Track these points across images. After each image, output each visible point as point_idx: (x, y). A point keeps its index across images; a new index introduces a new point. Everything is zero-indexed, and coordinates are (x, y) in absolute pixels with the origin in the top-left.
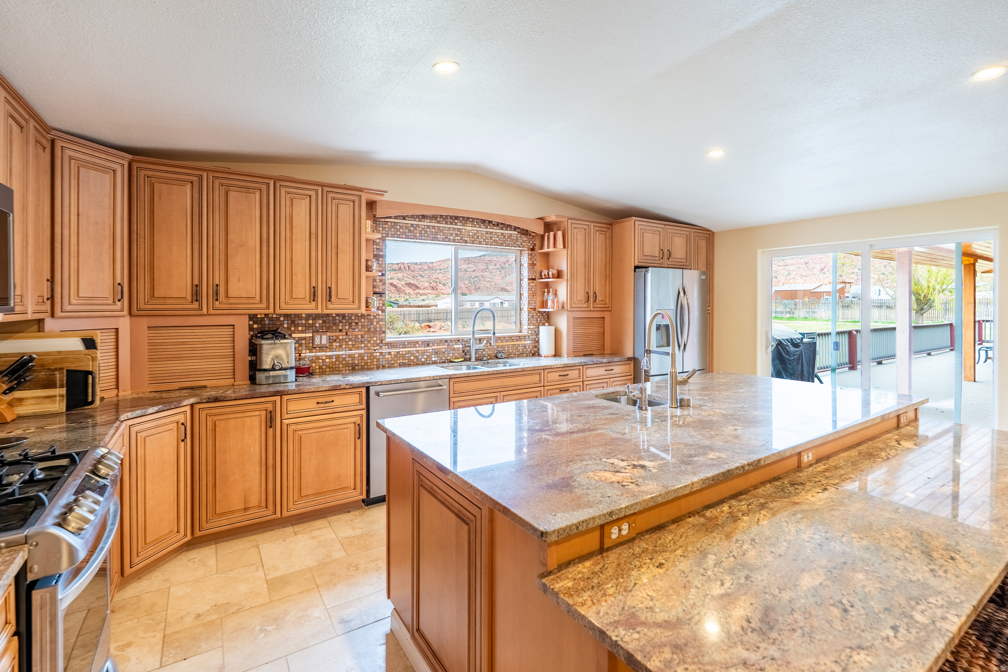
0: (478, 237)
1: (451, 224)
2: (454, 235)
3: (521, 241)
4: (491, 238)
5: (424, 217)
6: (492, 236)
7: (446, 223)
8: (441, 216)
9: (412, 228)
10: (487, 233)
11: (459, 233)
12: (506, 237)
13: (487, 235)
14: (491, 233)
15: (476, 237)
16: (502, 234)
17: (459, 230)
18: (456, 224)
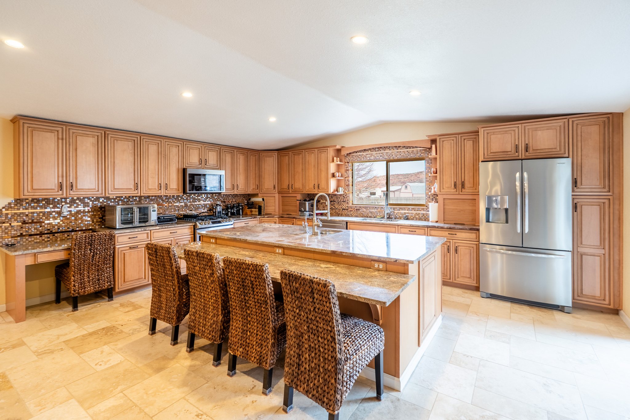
0: (392, 155)
1: (378, 151)
2: (379, 156)
3: (420, 153)
4: (400, 155)
5: (365, 150)
6: (401, 153)
7: (376, 151)
8: (373, 148)
9: (360, 156)
10: (398, 152)
11: (382, 155)
12: (410, 153)
13: (398, 154)
14: (400, 152)
15: (391, 155)
16: (407, 151)
17: (382, 153)
18: (380, 151)
